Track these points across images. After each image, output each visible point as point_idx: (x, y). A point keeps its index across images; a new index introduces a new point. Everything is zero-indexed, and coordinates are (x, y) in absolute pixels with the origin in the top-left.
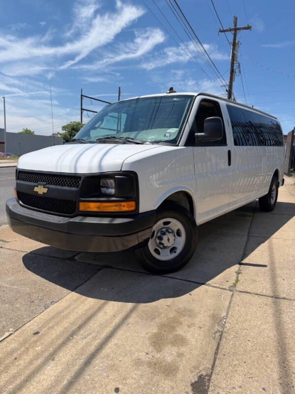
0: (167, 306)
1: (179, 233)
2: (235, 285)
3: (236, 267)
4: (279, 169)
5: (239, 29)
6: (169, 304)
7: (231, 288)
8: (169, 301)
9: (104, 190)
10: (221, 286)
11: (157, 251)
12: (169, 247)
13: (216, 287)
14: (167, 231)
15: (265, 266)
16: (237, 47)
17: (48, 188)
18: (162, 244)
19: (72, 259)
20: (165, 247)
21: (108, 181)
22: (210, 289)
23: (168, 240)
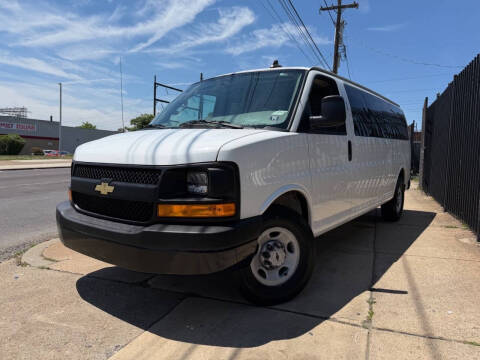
0: (282, 351)
1: (290, 248)
2: (369, 320)
3: (366, 295)
4: (405, 169)
5: (344, 7)
6: (283, 348)
7: (366, 324)
8: (282, 344)
9: (192, 188)
10: (352, 322)
11: (261, 273)
12: (277, 267)
13: (344, 323)
14: (275, 245)
15: (405, 293)
16: (341, 27)
17: (115, 186)
18: (269, 263)
19: (144, 284)
20: (272, 268)
21: (197, 175)
22: (337, 325)
23: (277, 257)
